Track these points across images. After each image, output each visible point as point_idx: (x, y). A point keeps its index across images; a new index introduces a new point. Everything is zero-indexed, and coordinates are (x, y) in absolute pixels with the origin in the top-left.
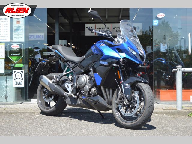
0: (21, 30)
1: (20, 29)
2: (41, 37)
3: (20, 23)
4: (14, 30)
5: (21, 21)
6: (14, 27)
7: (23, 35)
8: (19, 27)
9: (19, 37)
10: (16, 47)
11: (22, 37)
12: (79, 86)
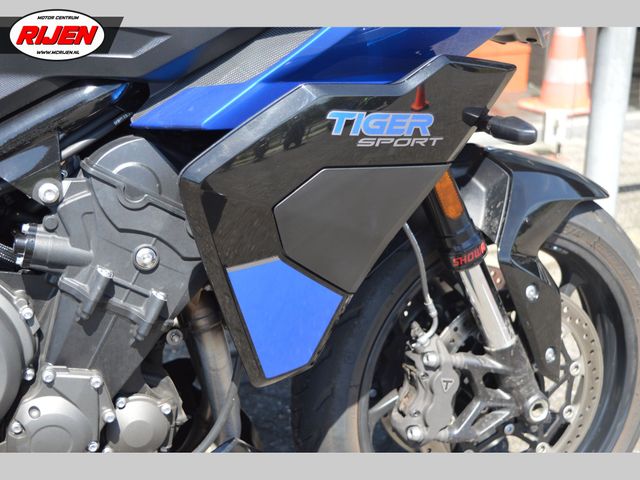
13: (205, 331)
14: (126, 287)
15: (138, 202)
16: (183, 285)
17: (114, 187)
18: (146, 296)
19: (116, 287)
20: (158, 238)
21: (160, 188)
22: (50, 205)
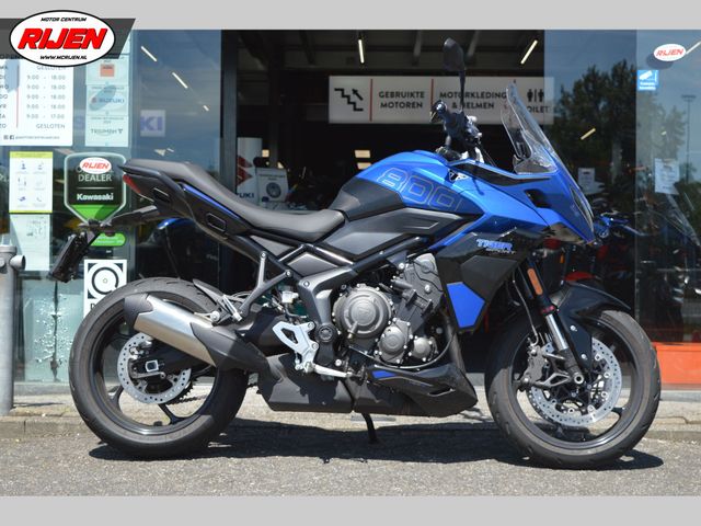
0: (119, 101)
1: (115, 97)
2: (154, 123)
3: (112, 74)
4: (89, 100)
5: (116, 69)
6: (89, 89)
7: (126, 119)
8: (110, 90)
9: (107, 127)
10: (98, 166)
11: (120, 130)
12: (359, 332)
14: (420, 297)
15: (427, 271)
16: (438, 300)
17: (421, 266)
18: (426, 301)
20: (432, 283)
22: (402, 271)
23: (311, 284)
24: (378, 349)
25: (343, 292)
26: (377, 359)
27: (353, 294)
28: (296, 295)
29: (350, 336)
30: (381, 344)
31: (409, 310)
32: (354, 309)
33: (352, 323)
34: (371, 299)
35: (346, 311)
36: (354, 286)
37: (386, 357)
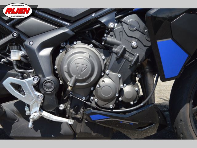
12: (78, 84)
13: (148, 72)
14: (129, 52)
15: (134, 29)
16: (143, 54)
17: (128, 25)
18: (134, 55)
19: (126, 52)
20: (138, 39)
21: (139, 26)
22: (112, 30)
23: (35, 43)
24: (94, 96)
25: (63, 48)
26: (94, 105)
27: (71, 51)
28: (22, 53)
29: (69, 88)
30: (97, 93)
31: (119, 63)
32: (73, 65)
33: (71, 76)
34: (87, 55)
35: (66, 66)
36: (71, 43)
37: (101, 103)
